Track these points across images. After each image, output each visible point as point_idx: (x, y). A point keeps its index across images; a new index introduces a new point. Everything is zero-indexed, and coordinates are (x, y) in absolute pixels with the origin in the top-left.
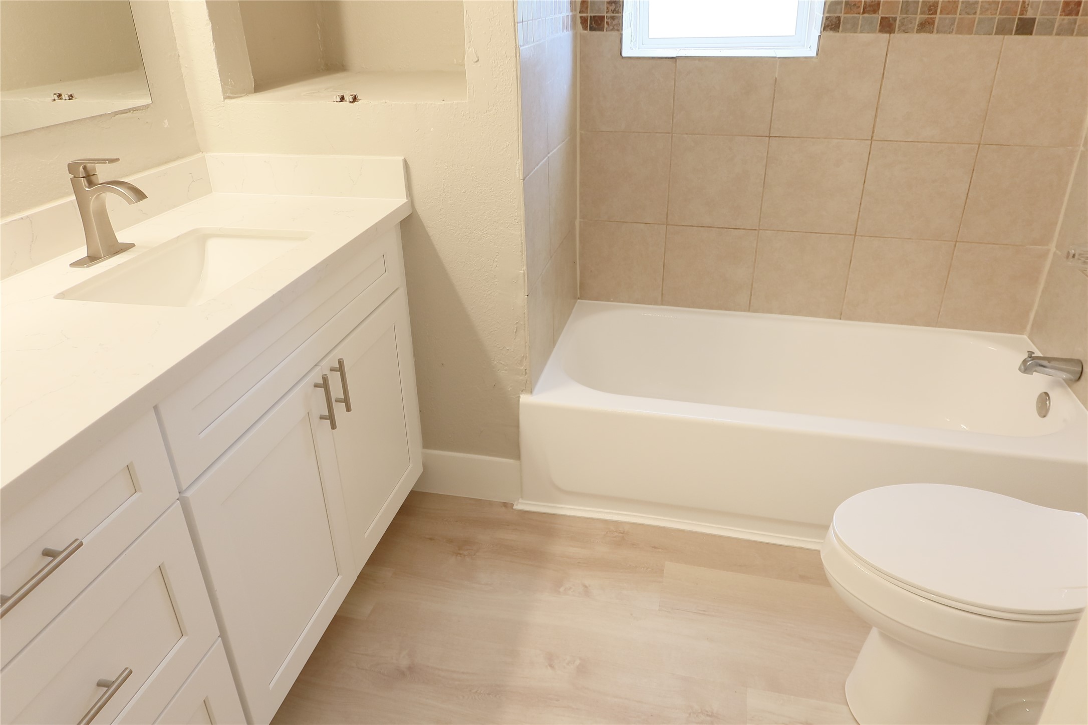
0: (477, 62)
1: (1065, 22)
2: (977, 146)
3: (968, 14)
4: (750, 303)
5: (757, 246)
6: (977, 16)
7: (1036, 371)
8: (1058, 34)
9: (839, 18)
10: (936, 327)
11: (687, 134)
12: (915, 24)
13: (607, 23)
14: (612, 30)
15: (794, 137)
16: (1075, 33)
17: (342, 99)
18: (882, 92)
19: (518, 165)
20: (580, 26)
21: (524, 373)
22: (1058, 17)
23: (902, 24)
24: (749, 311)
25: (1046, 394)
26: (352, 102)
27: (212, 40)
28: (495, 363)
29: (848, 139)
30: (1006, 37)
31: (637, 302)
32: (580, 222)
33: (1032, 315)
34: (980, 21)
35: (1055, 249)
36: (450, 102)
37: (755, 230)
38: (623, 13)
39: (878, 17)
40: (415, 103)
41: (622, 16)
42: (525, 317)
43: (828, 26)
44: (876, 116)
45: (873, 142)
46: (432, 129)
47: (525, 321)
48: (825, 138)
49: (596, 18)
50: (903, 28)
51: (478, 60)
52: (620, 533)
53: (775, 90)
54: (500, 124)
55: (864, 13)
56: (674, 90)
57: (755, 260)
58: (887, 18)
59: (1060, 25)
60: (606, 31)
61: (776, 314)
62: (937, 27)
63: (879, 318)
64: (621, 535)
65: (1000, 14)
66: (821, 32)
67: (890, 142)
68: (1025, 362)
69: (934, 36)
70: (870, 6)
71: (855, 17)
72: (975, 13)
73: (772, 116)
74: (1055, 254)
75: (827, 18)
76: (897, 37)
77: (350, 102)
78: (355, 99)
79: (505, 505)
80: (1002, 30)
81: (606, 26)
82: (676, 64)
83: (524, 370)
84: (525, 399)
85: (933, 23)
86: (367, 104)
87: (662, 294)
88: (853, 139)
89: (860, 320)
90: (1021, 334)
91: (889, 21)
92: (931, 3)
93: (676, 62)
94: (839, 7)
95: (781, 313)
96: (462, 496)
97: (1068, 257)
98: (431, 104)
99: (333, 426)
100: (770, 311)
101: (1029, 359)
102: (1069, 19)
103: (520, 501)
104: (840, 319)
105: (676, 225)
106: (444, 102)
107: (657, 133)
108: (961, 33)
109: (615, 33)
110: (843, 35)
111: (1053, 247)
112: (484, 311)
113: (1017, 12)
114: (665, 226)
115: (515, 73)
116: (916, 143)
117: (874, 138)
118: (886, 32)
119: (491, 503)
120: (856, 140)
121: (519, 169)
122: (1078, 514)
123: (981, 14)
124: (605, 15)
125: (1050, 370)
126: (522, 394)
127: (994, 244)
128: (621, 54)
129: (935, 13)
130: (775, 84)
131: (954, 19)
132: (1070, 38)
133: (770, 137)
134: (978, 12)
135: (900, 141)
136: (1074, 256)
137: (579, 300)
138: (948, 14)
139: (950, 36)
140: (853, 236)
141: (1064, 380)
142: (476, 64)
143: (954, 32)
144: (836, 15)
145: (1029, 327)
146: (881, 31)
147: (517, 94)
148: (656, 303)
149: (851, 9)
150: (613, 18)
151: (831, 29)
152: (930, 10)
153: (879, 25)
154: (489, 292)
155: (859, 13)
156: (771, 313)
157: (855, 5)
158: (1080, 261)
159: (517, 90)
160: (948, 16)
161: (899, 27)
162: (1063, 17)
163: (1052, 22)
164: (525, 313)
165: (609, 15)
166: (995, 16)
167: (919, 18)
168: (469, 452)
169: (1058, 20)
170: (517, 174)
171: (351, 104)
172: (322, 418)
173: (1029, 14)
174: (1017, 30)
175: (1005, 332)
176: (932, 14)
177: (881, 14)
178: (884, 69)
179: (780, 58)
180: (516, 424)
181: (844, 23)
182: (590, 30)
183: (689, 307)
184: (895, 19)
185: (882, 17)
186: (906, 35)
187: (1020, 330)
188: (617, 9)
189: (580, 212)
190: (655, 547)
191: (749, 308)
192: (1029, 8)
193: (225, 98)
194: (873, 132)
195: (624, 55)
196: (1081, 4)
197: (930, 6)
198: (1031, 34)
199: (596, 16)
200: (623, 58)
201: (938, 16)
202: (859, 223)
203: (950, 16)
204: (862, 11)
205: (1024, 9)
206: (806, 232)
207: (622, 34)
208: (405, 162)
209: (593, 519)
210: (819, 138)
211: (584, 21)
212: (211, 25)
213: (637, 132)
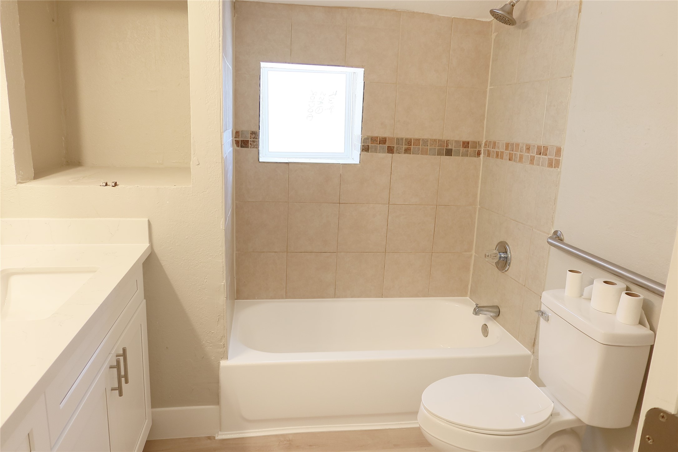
0: (198, 165)
1: (464, 151)
2: (436, 206)
3: (425, 146)
4: (335, 293)
5: (337, 261)
6: (429, 147)
7: (481, 314)
8: (462, 156)
9: (368, 146)
10: (428, 297)
11: (296, 202)
12: (403, 150)
13: (251, 144)
14: (253, 147)
15: (351, 203)
16: (469, 156)
17: (106, 185)
18: (391, 181)
19: (222, 221)
20: (235, 145)
21: (223, 347)
22: (461, 149)
23: (397, 150)
24: (335, 297)
25: (485, 325)
26: (114, 186)
27: (12, 147)
28: (204, 342)
29: (378, 204)
30: (442, 156)
31: (272, 298)
32: (236, 253)
33: (469, 287)
34: (430, 149)
35: (475, 254)
36: (180, 187)
37: (335, 252)
38: (259, 139)
39: (386, 146)
40: (158, 187)
41: (259, 140)
42: (224, 311)
43: (364, 149)
44: (390, 193)
45: (390, 205)
46: (168, 202)
47: (224, 314)
48: (367, 204)
49: (244, 141)
50: (397, 151)
51: (199, 164)
52: (288, 441)
53: (340, 180)
54: (211, 199)
55: (379, 144)
56: (289, 179)
57: (336, 269)
58: (390, 146)
59: (462, 152)
60: (250, 148)
61: (349, 298)
62: (413, 151)
63: (401, 295)
64: (288, 442)
65: (438, 147)
66: (361, 152)
67: (397, 205)
68: (475, 309)
69: (411, 155)
70: (382, 141)
71: (376, 146)
72: (428, 146)
73: (340, 193)
74: (475, 255)
75: (363, 146)
76: (396, 155)
77: (113, 186)
78: (116, 184)
79: (209, 438)
80: (440, 154)
81: (250, 145)
82: (289, 166)
83: (223, 345)
84: (223, 363)
85: (411, 150)
86: (124, 187)
87: (286, 292)
88: (380, 204)
89: (392, 297)
90: (466, 297)
91: (391, 148)
92: (409, 140)
93: (289, 165)
94: (368, 141)
95: (352, 297)
96: (177, 438)
97: (486, 257)
98: (168, 188)
99: (121, 394)
100: (346, 297)
101: (477, 308)
102: (465, 150)
103: (220, 433)
104: (382, 297)
105: (293, 252)
106: (175, 187)
107: (280, 202)
108: (423, 154)
109: (255, 149)
110: (371, 154)
111: (473, 253)
112: (197, 310)
113: (445, 146)
114: (286, 253)
115: (221, 171)
116: (409, 205)
117: (390, 203)
118: (390, 153)
119: (199, 439)
120: (382, 204)
121: (222, 224)
122: (526, 377)
123: (430, 146)
124: (249, 140)
125: (485, 312)
126: (221, 360)
127: (448, 253)
128: (259, 160)
129: (411, 145)
130: (341, 176)
131: (419, 148)
132: (467, 158)
133: (339, 203)
134: (429, 145)
135: (402, 204)
136: (488, 256)
137: (236, 300)
138: (416, 146)
139: (418, 155)
140: (385, 253)
141: (491, 316)
142: (197, 166)
143: (420, 154)
144: (367, 144)
145: (469, 293)
146: (388, 152)
147: (222, 182)
148: (282, 298)
149: (374, 142)
150: (254, 141)
151: (365, 151)
152: (408, 144)
153: (387, 150)
154: (201, 298)
155: (378, 144)
156: (347, 297)
157: (375, 140)
158: (491, 258)
159: (222, 180)
160: (416, 147)
161: (396, 151)
162: (463, 149)
163: (459, 150)
164: (224, 309)
165: (251, 140)
166: (436, 147)
167: (404, 147)
168: (184, 406)
169: (461, 150)
170: (221, 226)
171: (113, 187)
172: (113, 389)
173: (450, 147)
174: (445, 154)
175: (459, 296)
176: (409, 146)
177: (387, 145)
178: (391, 170)
179: (342, 164)
180: (217, 381)
181: (371, 148)
182: (241, 147)
183: (302, 299)
184: (394, 147)
185: (388, 146)
186: (399, 155)
187: (465, 295)
188: (256, 137)
189: (236, 247)
190: (310, 446)
191: (335, 296)
192: (449, 144)
193: (17, 183)
194: (389, 200)
195: (260, 161)
196: (469, 143)
197: (408, 142)
198: (452, 156)
199: (244, 140)
200: (260, 162)
201: (412, 146)
202: (387, 246)
203: (417, 147)
204: (379, 143)
205: (447, 145)
206: (361, 252)
207: (259, 150)
208: (149, 221)
209: (269, 436)
210: (364, 204)
211: (237, 142)
212: (12, 138)
213: (269, 202)
